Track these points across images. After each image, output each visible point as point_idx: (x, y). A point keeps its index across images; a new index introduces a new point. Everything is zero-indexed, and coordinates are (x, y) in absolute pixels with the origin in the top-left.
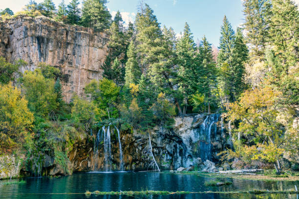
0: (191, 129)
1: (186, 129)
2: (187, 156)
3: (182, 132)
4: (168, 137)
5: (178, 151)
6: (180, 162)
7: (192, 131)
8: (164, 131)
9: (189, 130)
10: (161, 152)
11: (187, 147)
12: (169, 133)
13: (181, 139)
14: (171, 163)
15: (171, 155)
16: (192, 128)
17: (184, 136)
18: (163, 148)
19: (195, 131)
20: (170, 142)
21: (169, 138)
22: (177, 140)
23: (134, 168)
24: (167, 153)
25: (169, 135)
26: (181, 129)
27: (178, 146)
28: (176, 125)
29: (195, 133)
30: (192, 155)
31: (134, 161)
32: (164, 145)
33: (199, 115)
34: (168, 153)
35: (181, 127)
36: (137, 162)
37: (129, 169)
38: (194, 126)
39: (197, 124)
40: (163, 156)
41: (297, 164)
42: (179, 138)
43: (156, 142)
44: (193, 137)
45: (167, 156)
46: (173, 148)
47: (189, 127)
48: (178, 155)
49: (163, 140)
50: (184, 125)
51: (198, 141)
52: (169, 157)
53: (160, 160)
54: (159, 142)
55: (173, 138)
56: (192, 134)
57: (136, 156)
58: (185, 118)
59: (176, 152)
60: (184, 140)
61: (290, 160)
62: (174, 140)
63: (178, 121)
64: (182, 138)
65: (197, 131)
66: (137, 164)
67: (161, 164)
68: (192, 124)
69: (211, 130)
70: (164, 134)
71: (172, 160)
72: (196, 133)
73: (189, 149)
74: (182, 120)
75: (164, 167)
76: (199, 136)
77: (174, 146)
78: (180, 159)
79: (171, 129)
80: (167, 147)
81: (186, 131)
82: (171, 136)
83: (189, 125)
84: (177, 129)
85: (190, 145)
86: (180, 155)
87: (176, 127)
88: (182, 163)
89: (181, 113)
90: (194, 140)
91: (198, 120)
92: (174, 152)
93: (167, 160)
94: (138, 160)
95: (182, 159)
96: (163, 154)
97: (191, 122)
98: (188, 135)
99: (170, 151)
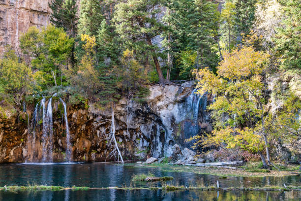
0: (174, 104)
1: (168, 102)
2: (168, 141)
3: (160, 108)
4: (141, 114)
5: (158, 134)
6: (159, 150)
7: (176, 106)
8: (135, 106)
9: (171, 105)
10: (134, 137)
11: (168, 129)
12: (143, 109)
13: (159, 117)
14: (149, 152)
15: (148, 140)
16: (176, 102)
17: (164, 114)
18: (136, 130)
19: (181, 106)
20: (146, 121)
21: (143, 116)
22: (156, 119)
23: (94, 158)
24: (142, 137)
25: (142, 112)
26: (159, 104)
27: (158, 127)
28: (152, 97)
29: (180, 109)
30: (173, 140)
31: (94, 148)
32: (137, 126)
33: (187, 83)
34: (144, 137)
35: (159, 100)
36: (99, 150)
37: (87, 159)
38: (179, 98)
39: (182, 96)
40: (137, 142)
41: (299, 155)
42: (157, 115)
43: (124, 121)
44: (176, 114)
45: (143, 141)
46: (151, 130)
47: (171, 101)
48: (158, 140)
49: (134, 118)
50: (165, 97)
51: (183, 121)
52: (146, 143)
53: (133, 147)
54: (129, 120)
55: (150, 116)
56: (175, 110)
57: (96, 141)
58: (166, 86)
59: (156, 136)
60: (163, 119)
61: (291, 149)
62: (151, 119)
63: (155, 92)
64: (161, 116)
65: (183, 107)
66: (98, 153)
67: (134, 152)
68: (176, 96)
69: (199, 105)
70: (134, 109)
71: (149, 147)
72: (182, 110)
73: (170, 132)
74: (162, 90)
75: (137, 157)
76: (185, 114)
77: (153, 127)
78: (160, 145)
79: (145, 104)
80: (142, 129)
81: (167, 106)
82: (146, 113)
83: (172, 98)
84: (154, 103)
85: (172, 126)
86: (161, 140)
87: (152, 101)
88: (162, 151)
89: (162, 79)
90: (178, 119)
91: (185, 90)
92: (152, 136)
93: (143, 147)
94: (99, 147)
95: (163, 146)
96: (137, 138)
97: (174, 93)
98: (169, 112)
99: (146, 134)
